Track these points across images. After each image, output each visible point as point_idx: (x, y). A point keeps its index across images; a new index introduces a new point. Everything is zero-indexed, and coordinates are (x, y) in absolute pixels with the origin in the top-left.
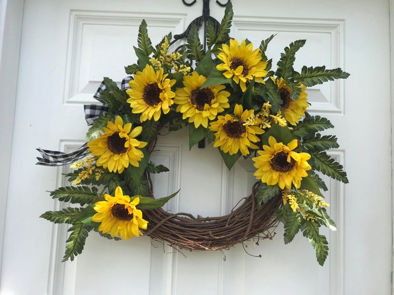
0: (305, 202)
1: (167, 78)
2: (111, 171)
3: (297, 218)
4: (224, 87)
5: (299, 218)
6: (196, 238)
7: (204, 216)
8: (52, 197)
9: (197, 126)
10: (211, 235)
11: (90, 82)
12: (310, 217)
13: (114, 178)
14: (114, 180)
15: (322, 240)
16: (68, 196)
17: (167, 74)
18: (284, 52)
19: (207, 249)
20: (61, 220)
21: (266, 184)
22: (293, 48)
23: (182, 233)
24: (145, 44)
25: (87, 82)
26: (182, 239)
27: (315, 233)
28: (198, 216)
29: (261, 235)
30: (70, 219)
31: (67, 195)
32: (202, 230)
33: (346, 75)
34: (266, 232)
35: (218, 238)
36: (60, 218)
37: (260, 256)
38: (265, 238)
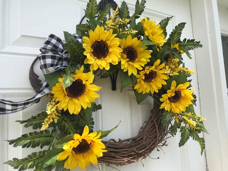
0: (191, 119)
1: (116, 37)
2: (71, 113)
3: (186, 129)
4: (147, 48)
5: (187, 130)
6: (126, 155)
7: (123, 138)
8: (13, 145)
9: (130, 74)
10: (136, 151)
11: (22, 36)
12: (195, 128)
13: (65, 119)
14: (65, 121)
15: (202, 140)
16: (31, 142)
17: (116, 35)
18: (174, 29)
19: (136, 161)
20: (24, 167)
21: (167, 111)
22: (179, 27)
23: (118, 154)
24: (92, 9)
25: (19, 36)
26: (119, 158)
27: (197, 137)
28: (119, 139)
29: (160, 144)
30: (33, 163)
31: (29, 141)
32: (130, 149)
33: (201, 46)
34: (163, 142)
35: (141, 152)
36: (24, 165)
37: (158, 158)
38: (162, 146)
